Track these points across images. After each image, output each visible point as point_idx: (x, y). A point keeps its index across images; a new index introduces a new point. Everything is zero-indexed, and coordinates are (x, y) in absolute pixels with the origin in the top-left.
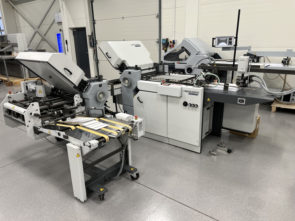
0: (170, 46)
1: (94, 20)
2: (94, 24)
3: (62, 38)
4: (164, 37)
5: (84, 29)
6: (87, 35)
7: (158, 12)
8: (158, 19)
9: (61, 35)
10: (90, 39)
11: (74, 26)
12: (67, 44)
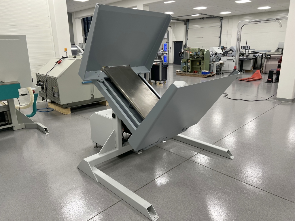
0: (225, 49)
1: (187, 38)
2: (187, 39)
3: (167, 46)
4: (222, 45)
5: (182, 42)
6: (183, 44)
7: (219, 35)
8: (219, 39)
9: (167, 44)
10: (184, 47)
11: (176, 41)
12: (170, 48)
